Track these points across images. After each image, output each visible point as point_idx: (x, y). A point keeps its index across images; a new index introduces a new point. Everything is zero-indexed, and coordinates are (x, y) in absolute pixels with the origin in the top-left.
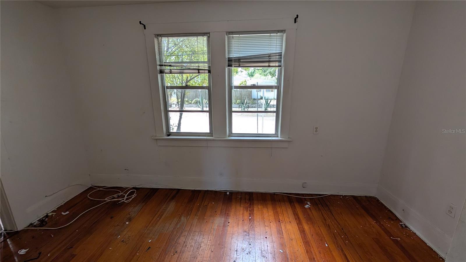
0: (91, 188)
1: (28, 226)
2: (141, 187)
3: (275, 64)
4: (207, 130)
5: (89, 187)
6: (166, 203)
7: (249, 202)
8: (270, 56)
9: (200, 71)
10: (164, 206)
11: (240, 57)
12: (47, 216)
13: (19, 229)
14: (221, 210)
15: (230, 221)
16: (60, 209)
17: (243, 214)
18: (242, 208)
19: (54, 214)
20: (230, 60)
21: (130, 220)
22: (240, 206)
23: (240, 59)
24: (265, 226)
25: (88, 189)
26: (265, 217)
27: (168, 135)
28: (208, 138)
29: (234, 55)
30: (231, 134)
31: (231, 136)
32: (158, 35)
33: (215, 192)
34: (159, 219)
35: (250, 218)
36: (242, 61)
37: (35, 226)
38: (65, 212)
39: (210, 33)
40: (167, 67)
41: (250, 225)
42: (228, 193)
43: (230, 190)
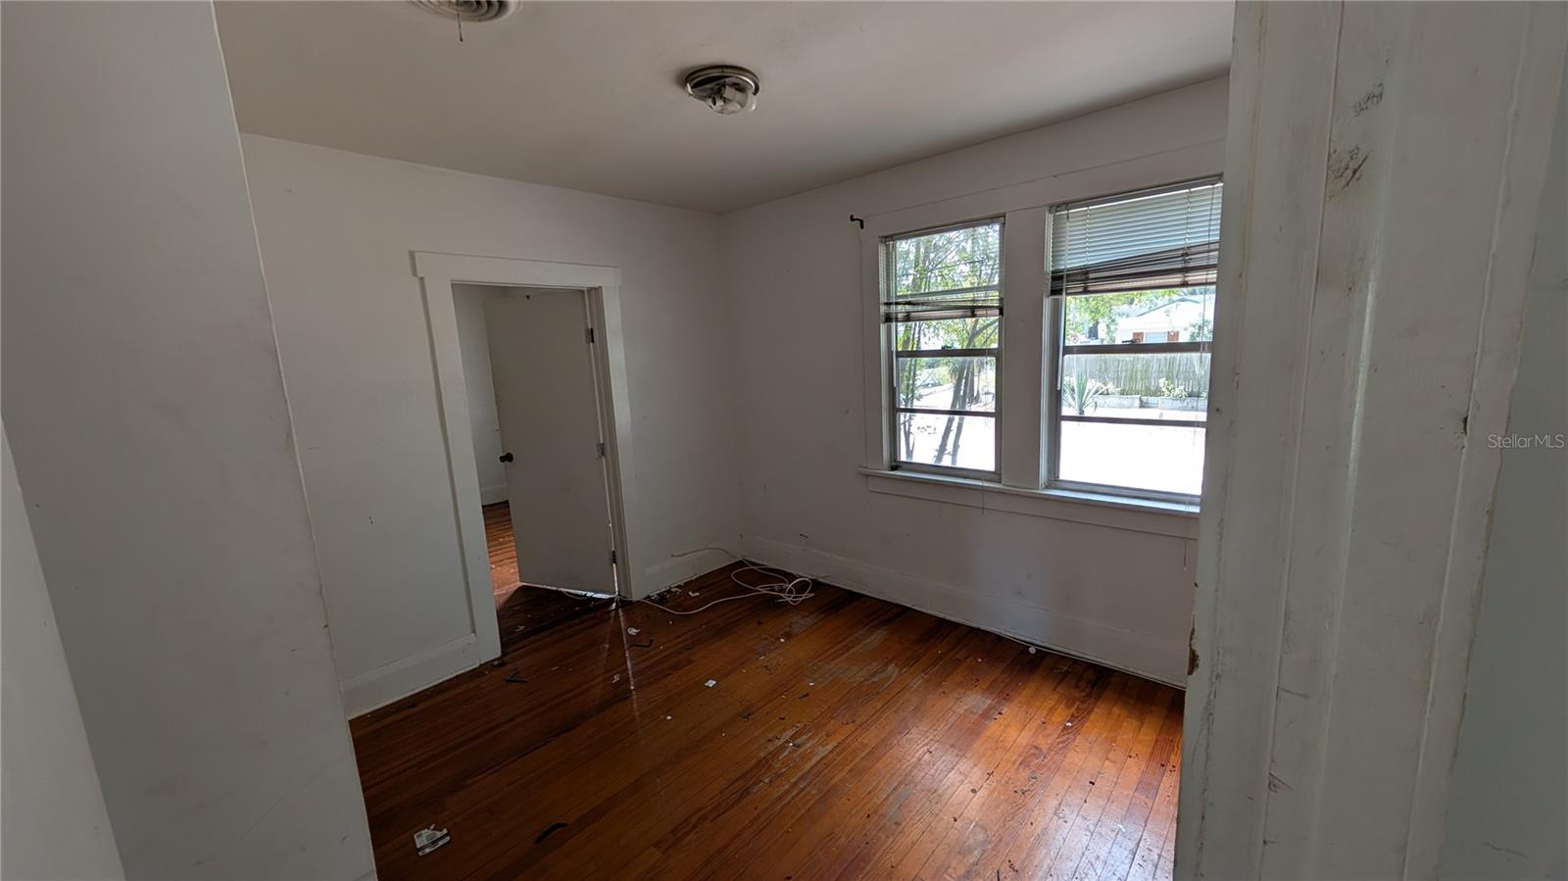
0: (740, 564)
1: (645, 599)
2: (828, 582)
3: (1204, 277)
4: (991, 467)
5: (737, 560)
6: (868, 627)
7: (1088, 690)
8: (1187, 255)
9: (978, 312)
10: (862, 632)
11: (1086, 267)
12: (669, 591)
13: (635, 598)
14: (995, 681)
15: (1005, 710)
16: (687, 586)
17: (1051, 711)
18: (1056, 696)
19: (680, 590)
20: (1057, 277)
21: (788, 636)
22: (1054, 690)
23: (1087, 273)
24: (1107, 759)
25: (736, 563)
26: (1119, 738)
27: (894, 468)
28: (986, 484)
29: (1071, 262)
30: (1054, 480)
31: (1055, 488)
32: (887, 237)
33: (999, 640)
34: (844, 653)
35: (1069, 724)
36: (1091, 276)
37: (652, 601)
38: (693, 592)
39: (1007, 215)
40: (900, 307)
41: (1058, 740)
42: (1032, 650)
43: (1043, 644)
